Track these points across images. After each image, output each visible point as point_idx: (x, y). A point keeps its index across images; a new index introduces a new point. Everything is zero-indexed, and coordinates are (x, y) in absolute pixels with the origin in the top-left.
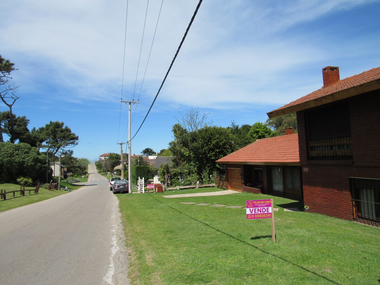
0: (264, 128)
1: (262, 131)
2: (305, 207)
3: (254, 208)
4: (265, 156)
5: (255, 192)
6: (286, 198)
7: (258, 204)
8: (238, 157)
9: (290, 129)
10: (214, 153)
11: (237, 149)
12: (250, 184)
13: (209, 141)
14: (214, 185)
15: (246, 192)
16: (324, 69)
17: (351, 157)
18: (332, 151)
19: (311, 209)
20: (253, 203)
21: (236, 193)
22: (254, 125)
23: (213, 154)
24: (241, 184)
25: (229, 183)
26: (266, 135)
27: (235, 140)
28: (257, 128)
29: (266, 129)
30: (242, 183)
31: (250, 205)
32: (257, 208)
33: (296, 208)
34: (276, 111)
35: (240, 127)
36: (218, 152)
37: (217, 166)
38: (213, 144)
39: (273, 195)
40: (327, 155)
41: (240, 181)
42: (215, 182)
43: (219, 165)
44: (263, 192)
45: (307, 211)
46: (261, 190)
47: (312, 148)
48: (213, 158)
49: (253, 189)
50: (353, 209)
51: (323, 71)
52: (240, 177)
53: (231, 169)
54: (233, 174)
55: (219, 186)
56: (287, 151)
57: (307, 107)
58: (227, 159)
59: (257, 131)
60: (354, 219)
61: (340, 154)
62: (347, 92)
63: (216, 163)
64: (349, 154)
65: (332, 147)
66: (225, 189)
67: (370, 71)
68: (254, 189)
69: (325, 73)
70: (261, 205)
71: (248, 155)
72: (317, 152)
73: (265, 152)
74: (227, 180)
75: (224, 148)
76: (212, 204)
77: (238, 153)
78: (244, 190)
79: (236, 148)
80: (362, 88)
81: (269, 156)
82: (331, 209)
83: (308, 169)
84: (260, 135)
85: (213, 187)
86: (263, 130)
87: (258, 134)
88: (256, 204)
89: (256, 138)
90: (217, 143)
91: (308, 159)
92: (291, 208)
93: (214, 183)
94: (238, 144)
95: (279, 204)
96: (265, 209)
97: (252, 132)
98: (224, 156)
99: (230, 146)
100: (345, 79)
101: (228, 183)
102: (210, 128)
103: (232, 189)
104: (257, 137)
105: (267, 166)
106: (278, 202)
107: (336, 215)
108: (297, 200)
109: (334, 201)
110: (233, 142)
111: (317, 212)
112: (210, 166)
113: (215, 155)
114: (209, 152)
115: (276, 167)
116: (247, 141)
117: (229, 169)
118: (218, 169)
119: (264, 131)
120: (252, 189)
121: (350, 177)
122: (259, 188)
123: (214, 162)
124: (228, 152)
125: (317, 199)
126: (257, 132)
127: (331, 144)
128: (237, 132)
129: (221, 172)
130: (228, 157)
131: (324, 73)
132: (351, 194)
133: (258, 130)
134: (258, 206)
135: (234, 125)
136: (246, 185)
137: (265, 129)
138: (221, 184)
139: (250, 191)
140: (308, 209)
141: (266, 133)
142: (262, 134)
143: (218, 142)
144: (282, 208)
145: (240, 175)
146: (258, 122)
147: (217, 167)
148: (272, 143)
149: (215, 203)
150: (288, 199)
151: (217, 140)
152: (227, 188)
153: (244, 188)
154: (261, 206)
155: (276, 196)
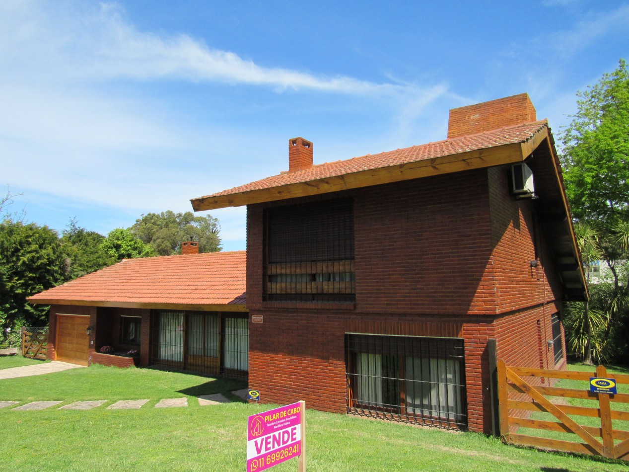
0: (130, 241)
1: (128, 246)
2: (250, 393)
3: (264, 437)
4: (149, 291)
5: (122, 365)
6: (190, 374)
7: (274, 421)
8: (86, 291)
9: (192, 244)
10: (23, 281)
11: (78, 274)
12: (108, 347)
13: (13, 254)
14: (15, 350)
15: (97, 365)
16: (294, 142)
17: (351, 297)
18: (314, 284)
19: (263, 395)
20: (263, 421)
21: (76, 369)
22: (113, 232)
23: (19, 283)
24: (86, 347)
25: (56, 347)
26: (134, 253)
27: (75, 256)
28: (118, 239)
29: (135, 243)
30: (90, 346)
31: (256, 430)
32: (271, 435)
33: (219, 395)
34: (214, 197)
35: (86, 231)
36: (31, 278)
37: (28, 308)
38: (24, 262)
39: (160, 370)
40: (304, 291)
41: (87, 342)
42: (18, 344)
43: (31, 305)
44: (139, 363)
45: (253, 401)
46: (134, 359)
47: (272, 278)
48: (19, 291)
49: (117, 358)
50: (348, 391)
51: (290, 143)
52: (88, 332)
53: (64, 316)
54: (69, 326)
55: (27, 353)
56: (198, 283)
57: (286, 196)
58: (59, 294)
59: (117, 244)
60: (349, 411)
61: (331, 291)
62: (373, 176)
63: (26, 301)
64: (348, 291)
65: (313, 277)
66: (43, 360)
67: (364, 158)
68: (119, 358)
69: (293, 147)
70: (281, 423)
71: (110, 287)
72: (283, 285)
73: (149, 284)
74: (52, 339)
75: (48, 271)
76: (22, 401)
77: (83, 282)
78: (95, 360)
79: (76, 273)
80: (402, 172)
81: (160, 291)
82: (306, 394)
83: (262, 318)
84: (122, 252)
85: (12, 355)
86: (130, 243)
87: (119, 250)
88: (270, 422)
89: (113, 256)
90: (32, 260)
91: (264, 299)
92: (211, 396)
93: (15, 346)
94: (81, 265)
95: (183, 388)
96: (287, 432)
97: (107, 246)
98: (46, 288)
99: (63, 268)
100: (323, 165)
101: (54, 346)
102: (18, 226)
103: (62, 360)
104: (116, 255)
105: (152, 310)
106: (177, 383)
107: (314, 405)
108: (212, 377)
109: (313, 378)
110: (69, 261)
111: (275, 403)
112: (12, 308)
113: (25, 285)
114: (10, 279)
115: (170, 314)
116: (101, 261)
117: (60, 316)
118: (28, 316)
119: (130, 246)
120: (115, 358)
121: (346, 333)
122: (131, 355)
123: (20, 300)
124: (56, 280)
125: (278, 376)
126: (118, 247)
127: (314, 272)
128: (80, 241)
129: (35, 322)
130: (57, 291)
131: (290, 148)
132: (346, 364)
133: (119, 242)
134: (275, 427)
135: (74, 226)
136: (98, 351)
137: (132, 243)
138: (35, 348)
139: (108, 363)
140: (258, 398)
141: (134, 250)
142: (127, 251)
143: (33, 257)
144: (194, 398)
145: (89, 329)
146: (121, 228)
147: (28, 311)
148: (160, 267)
149: (30, 398)
150: (194, 377)
151: (34, 254)
152: (50, 358)
153: (94, 356)
154: (280, 426)
155: (169, 371)
